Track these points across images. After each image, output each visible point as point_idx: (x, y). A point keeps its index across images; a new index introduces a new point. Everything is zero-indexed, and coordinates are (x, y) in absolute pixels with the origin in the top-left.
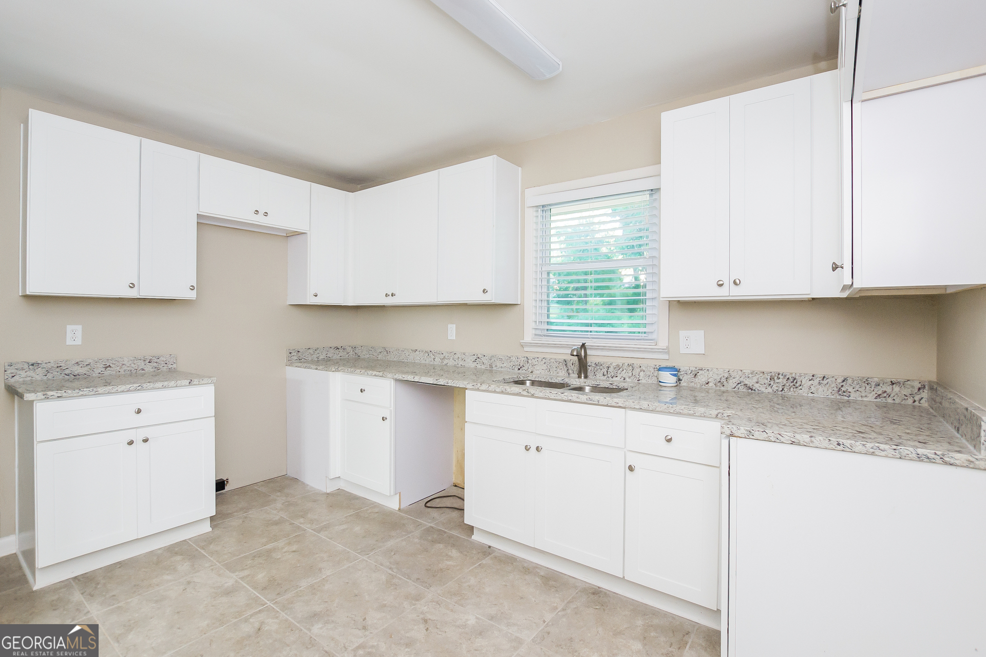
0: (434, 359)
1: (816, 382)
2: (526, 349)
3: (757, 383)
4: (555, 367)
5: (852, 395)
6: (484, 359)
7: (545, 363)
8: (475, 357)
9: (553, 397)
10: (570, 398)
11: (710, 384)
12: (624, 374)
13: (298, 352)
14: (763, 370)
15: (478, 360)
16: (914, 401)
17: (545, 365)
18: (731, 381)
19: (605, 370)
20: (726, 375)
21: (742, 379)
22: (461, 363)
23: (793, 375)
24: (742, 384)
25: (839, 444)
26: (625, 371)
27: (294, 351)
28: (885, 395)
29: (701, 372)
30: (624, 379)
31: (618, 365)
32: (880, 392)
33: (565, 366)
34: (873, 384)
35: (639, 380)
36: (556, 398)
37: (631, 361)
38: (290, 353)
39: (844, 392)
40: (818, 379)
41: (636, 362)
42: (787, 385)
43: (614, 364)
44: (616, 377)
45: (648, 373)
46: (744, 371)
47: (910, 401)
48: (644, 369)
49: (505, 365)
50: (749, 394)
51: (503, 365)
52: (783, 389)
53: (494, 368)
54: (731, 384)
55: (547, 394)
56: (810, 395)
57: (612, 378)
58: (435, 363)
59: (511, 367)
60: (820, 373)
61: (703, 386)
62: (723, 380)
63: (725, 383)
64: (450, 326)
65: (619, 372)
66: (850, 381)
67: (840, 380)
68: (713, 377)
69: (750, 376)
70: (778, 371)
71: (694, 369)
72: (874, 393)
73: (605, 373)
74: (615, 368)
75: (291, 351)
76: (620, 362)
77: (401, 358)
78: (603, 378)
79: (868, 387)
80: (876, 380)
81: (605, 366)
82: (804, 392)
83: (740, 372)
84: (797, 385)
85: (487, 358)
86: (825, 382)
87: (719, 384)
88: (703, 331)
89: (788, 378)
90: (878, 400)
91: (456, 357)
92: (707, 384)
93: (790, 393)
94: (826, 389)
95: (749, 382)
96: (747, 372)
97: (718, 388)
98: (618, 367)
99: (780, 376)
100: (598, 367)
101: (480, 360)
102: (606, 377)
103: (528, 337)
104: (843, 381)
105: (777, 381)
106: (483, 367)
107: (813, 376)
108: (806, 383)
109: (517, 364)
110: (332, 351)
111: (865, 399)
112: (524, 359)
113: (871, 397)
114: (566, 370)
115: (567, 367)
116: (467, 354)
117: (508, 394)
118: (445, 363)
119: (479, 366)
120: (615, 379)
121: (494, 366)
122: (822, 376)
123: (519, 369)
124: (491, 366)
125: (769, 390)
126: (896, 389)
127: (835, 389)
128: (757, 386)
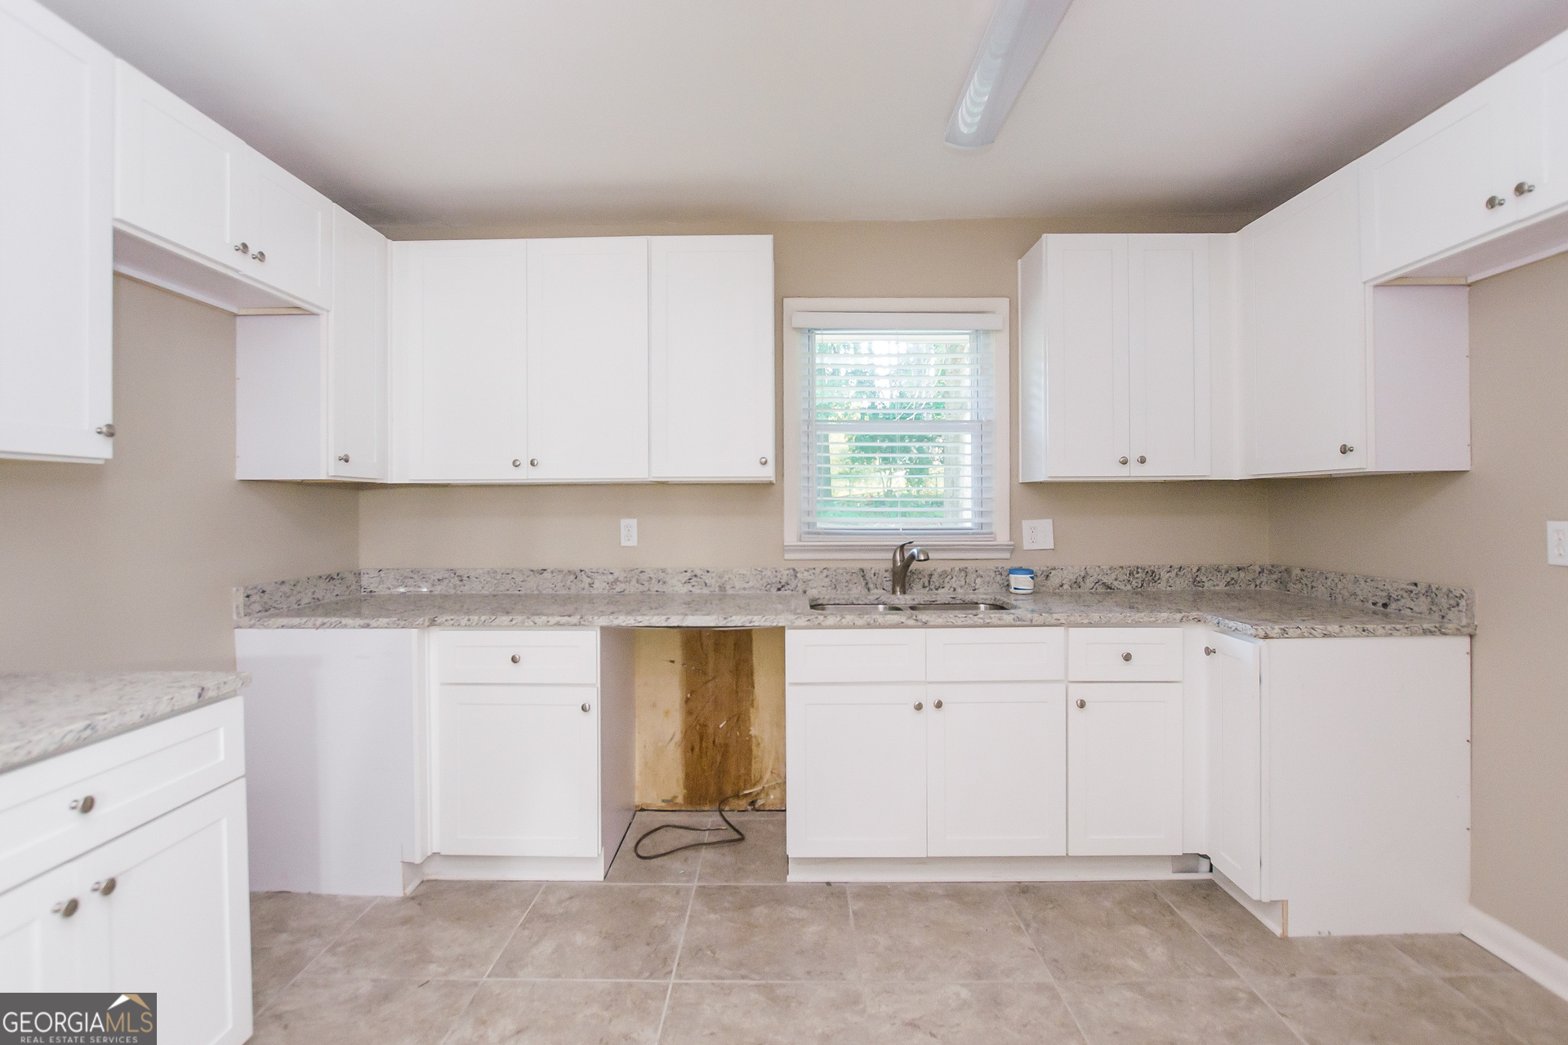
0: (591, 585)
1: (1173, 574)
2: (787, 556)
3: (1116, 580)
4: (845, 581)
5: (1206, 584)
6: (708, 579)
7: (827, 576)
8: (688, 575)
9: (960, 623)
10: (988, 621)
11: (1065, 587)
12: (954, 583)
13: (263, 592)
14: (1121, 565)
15: (694, 579)
16: (1256, 586)
17: (827, 580)
18: (1088, 580)
19: (926, 580)
20: (1083, 574)
21: (1099, 578)
22: (656, 587)
23: (1152, 568)
24: (1100, 583)
25: (1364, 631)
26: (955, 578)
27: (255, 591)
28: (1233, 582)
29: (1053, 572)
30: (955, 590)
31: (945, 572)
32: (1229, 580)
33: (862, 579)
34: (1223, 571)
35: (975, 590)
36: (966, 623)
37: (963, 565)
38: (248, 596)
39: (1199, 582)
40: (1176, 570)
41: (970, 566)
42: (1146, 579)
43: (939, 570)
44: (943, 588)
45: (987, 579)
46: (1102, 567)
47: (1253, 586)
48: (982, 573)
49: (751, 584)
50: (1108, 594)
51: (747, 586)
52: (1142, 585)
53: (730, 592)
54: (1089, 583)
55: (950, 620)
56: (1169, 588)
57: (937, 589)
58: (594, 592)
59: (763, 588)
60: (1176, 565)
61: (1057, 590)
62: (1080, 580)
63: (1082, 584)
64: (624, 522)
65: (947, 580)
66: (1203, 570)
67: (1194, 570)
68: (1069, 576)
69: (1109, 572)
70: (1136, 564)
71: (1045, 569)
72: (1224, 581)
73: (926, 584)
74: (940, 576)
75: (249, 592)
76: (947, 567)
77: (502, 588)
78: (923, 591)
79: (1219, 574)
80: (1226, 566)
81: (927, 573)
82: (1162, 586)
83: (1097, 569)
84: (1157, 578)
85: (713, 575)
86: (1182, 573)
87: (1075, 586)
88: (1051, 520)
89: (1147, 572)
90: (1228, 588)
91: (644, 577)
92: (1061, 586)
93: (1149, 589)
94: (1182, 581)
95: (1108, 580)
96: (1105, 567)
97: (1074, 591)
98: (944, 574)
99: (1139, 570)
100: (915, 577)
101: (699, 580)
102: (927, 589)
103: (790, 539)
104: (1198, 570)
105: (1137, 576)
106: (706, 591)
107: (1171, 567)
108: (1164, 576)
109: (774, 581)
110: (323, 584)
111: (1217, 588)
112: (787, 572)
113: (1221, 587)
114: (864, 584)
115: (865, 579)
116: (670, 571)
117: (880, 627)
118: (618, 589)
119: (696, 590)
120: (940, 591)
121: (728, 587)
122: (1179, 566)
123: (779, 589)
124: (722, 588)
125: (1129, 587)
126: (1242, 574)
127: (1191, 580)
128: (1116, 583)
